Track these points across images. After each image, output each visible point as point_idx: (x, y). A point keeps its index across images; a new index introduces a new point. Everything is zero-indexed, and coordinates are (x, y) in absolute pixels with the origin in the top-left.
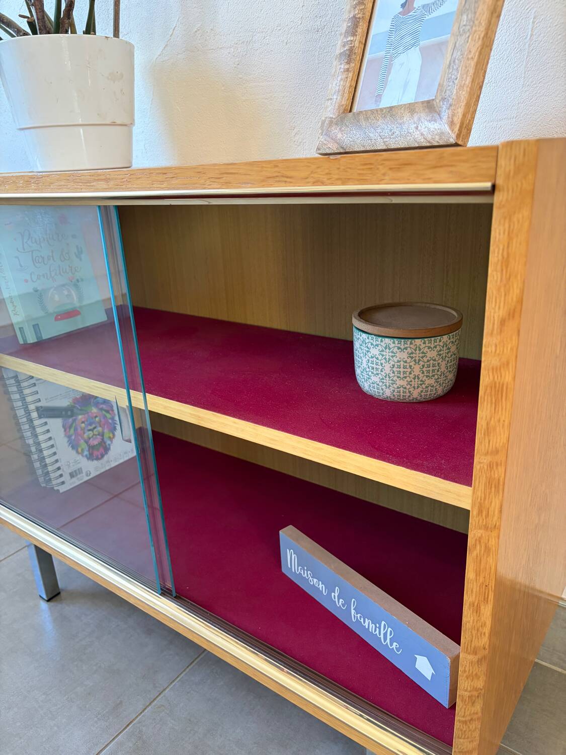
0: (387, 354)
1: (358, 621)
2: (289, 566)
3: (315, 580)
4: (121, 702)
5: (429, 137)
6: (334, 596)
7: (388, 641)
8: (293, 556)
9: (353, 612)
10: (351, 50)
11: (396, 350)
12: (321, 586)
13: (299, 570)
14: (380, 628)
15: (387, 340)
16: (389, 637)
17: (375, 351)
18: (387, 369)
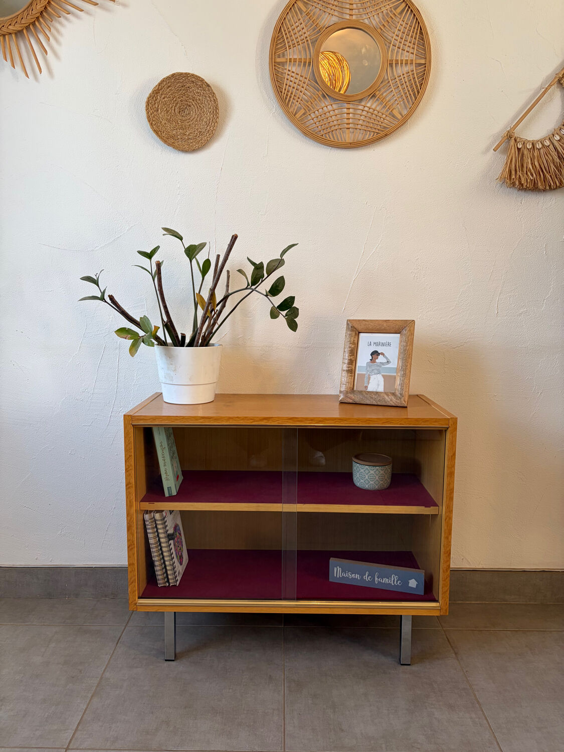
0: (377, 472)
1: (379, 582)
2: (335, 576)
3: (353, 575)
4: (270, 676)
5: (397, 404)
6: (365, 577)
7: (395, 582)
8: (339, 569)
9: (376, 579)
10: (352, 369)
11: (380, 471)
12: (357, 576)
13: (343, 575)
14: (391, 579)
15: (377, 467)
16: (396, 580)
17: (372, 472)
18: (377, 478)
